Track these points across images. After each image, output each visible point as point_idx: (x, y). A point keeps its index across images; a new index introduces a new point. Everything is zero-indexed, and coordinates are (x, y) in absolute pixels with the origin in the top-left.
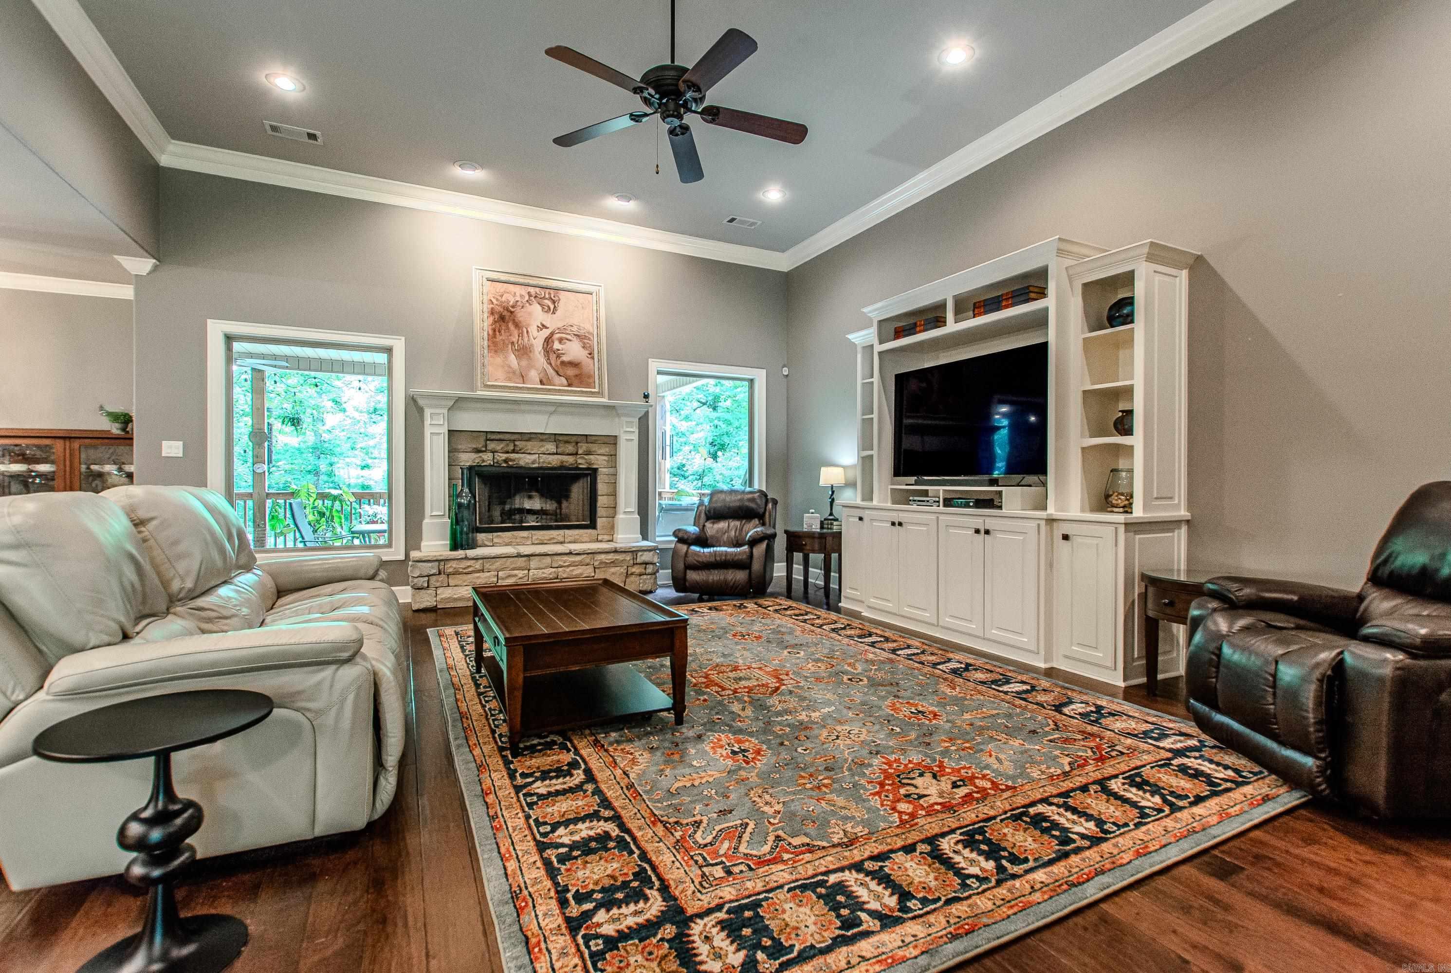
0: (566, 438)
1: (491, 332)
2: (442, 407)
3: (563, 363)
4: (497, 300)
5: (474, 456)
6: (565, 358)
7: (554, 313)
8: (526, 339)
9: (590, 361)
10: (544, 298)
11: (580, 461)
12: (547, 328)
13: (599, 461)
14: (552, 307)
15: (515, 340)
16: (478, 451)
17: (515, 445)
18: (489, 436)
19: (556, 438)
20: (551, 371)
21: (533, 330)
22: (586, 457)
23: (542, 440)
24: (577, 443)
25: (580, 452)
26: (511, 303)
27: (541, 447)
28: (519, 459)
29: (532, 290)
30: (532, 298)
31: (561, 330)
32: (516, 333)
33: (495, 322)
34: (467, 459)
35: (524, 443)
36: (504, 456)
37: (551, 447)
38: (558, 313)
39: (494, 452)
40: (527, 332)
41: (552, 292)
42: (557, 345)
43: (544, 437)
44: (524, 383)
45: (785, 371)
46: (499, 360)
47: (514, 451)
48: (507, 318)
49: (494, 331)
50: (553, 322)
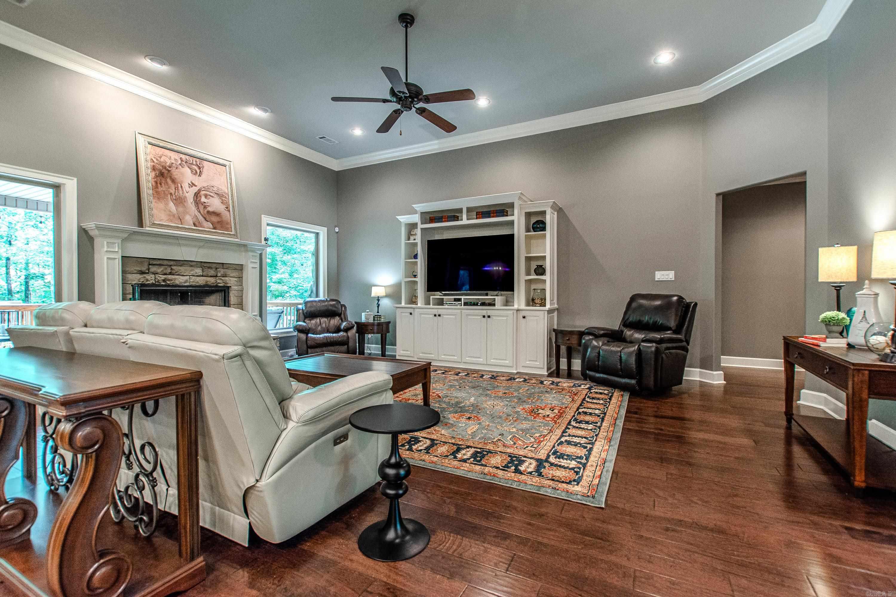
0: (208, 265)
1: (154, 183)
2: (118, 237)
3: (208, 212)
4: (157, 160)
5: (139, 276)
6: (210, 209)
7: (200, 176)
8: (181, 192)
9: (227, 213)
10: (192, 164)
11: (219, 281)
12: (196, 186)
13: (231, 281)
14: (198, 171)
15: (173, 191)
16: (142, 273)
17: (171, 269)
18: (151, 262)
19: (203, 265)
20: (201, 218)
21: (186, 186)
22: (223, 278)
23: (191, 266)
24: (216, 269)
25: (219, 275)
26: (168, 164)
27: (192, 270)
28: (175, 279)
29: (183, 157)
30: (184, 163)
31: (206, 189)
32: (173, 187)
33: (156, 176)
34: (135, 279)
35: (180, 268)
36: (163, 277)
37: (199, 271)
38: (203, 176)
39: (155, 273)
40: (181, 187)
41: (198, 160)
42: (203, 199)
43: (193, 264)
44: (182, 224)
45: (337, 230)
46: (161, 205)
47: (171, 274)
48: (166, 174)
49: (156, 182)
50: (200, 182)
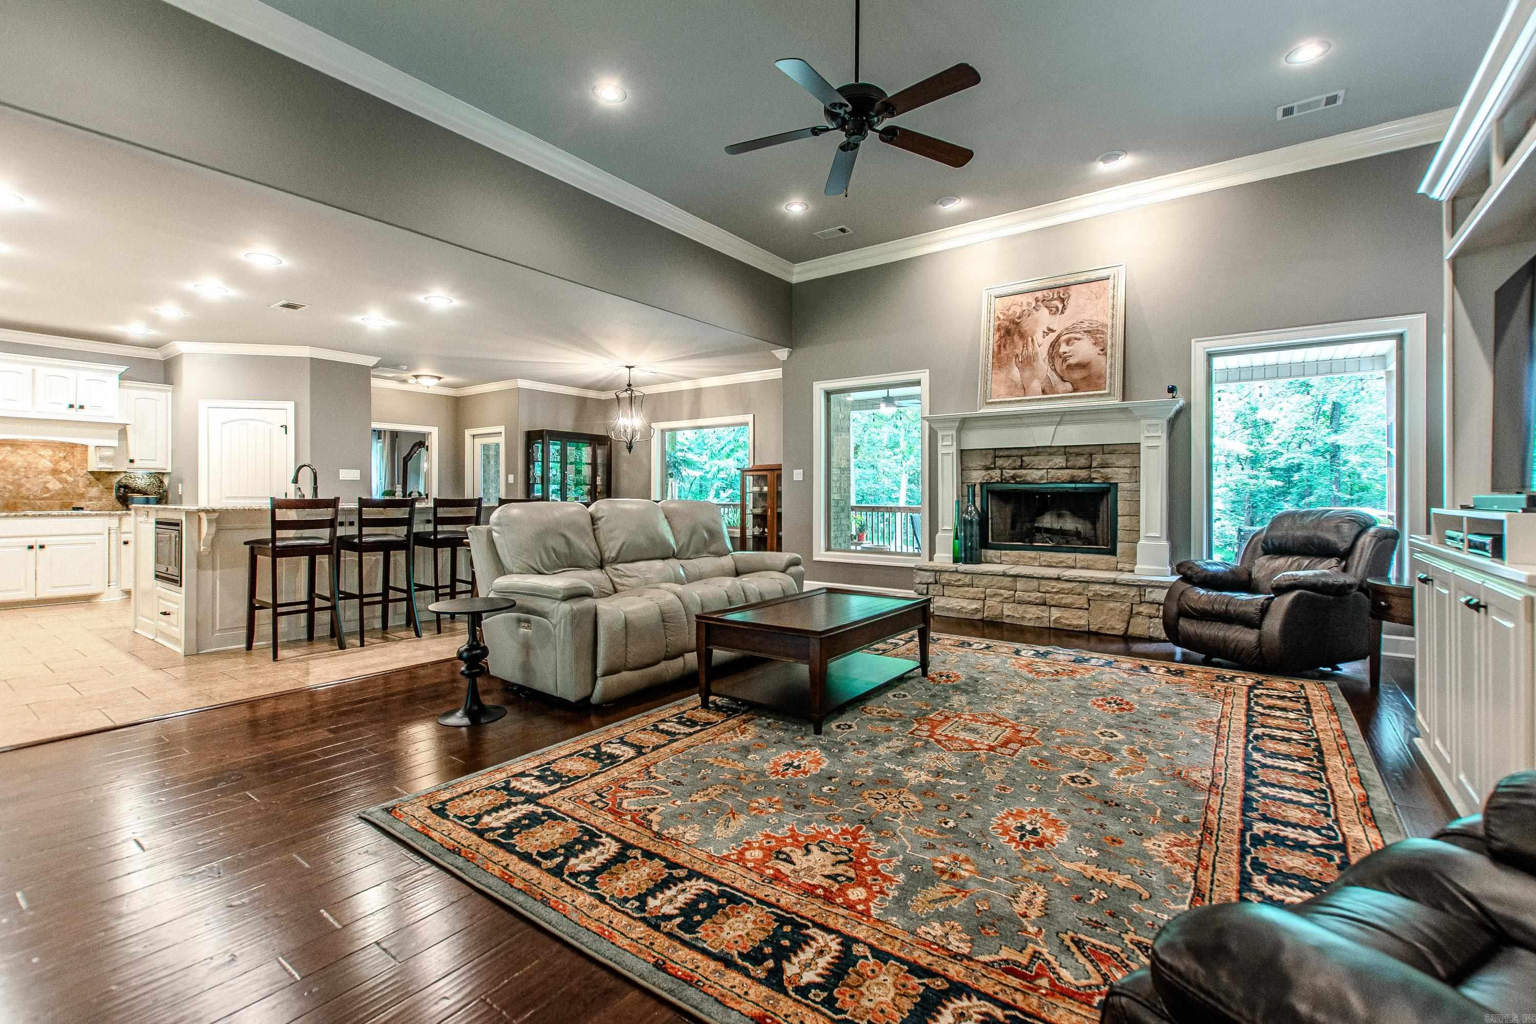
0: (1076, 450)
1: (996, 349)
2: (950, 428)
3: (1069, 367)
4: (1004, 314)
5: (983, 473)
6: (1072, 361)
7: (1062, 312)
8: (1030, 349)
9: (1102, 358)
10: (1053, 299)
11: (1094, 475)
12: (1053, 331)
13: (1118, 475)
14: (1060, 306)
15: (1018, 351)
16: (987, 468)
17: (1022, 461)
18: (996, 453)
19: (1066, 451)
20: (1055, 378)
21: (1038, 337)
22: (1102, 470)
23: (1050, 454)
24: (1091, 455)
25: (1094, 464)
26: (1018, 315)
27: (1049, 461)
28: (1026, 475)
29: (1039, 295)
30: (1040, 303)
31: (1068, 330)
32: (1020, 344)
33: (1001, 337)
34: (977, 477)
35: (1032, 458)
36: (1012, 473)
37: (1060, 461)
38: (1067, 312)
39: (1002, 469)
40: (1032, 340)
41: (1061, 290)
42: (1064, 348)
43: (1053, 450)
44: (1025, 395)
46: (1002, 376)
47: (1021, 467)
48: (1013, 331)
49: (999, 346)
50: (1059, 323)
